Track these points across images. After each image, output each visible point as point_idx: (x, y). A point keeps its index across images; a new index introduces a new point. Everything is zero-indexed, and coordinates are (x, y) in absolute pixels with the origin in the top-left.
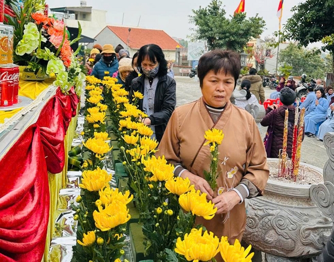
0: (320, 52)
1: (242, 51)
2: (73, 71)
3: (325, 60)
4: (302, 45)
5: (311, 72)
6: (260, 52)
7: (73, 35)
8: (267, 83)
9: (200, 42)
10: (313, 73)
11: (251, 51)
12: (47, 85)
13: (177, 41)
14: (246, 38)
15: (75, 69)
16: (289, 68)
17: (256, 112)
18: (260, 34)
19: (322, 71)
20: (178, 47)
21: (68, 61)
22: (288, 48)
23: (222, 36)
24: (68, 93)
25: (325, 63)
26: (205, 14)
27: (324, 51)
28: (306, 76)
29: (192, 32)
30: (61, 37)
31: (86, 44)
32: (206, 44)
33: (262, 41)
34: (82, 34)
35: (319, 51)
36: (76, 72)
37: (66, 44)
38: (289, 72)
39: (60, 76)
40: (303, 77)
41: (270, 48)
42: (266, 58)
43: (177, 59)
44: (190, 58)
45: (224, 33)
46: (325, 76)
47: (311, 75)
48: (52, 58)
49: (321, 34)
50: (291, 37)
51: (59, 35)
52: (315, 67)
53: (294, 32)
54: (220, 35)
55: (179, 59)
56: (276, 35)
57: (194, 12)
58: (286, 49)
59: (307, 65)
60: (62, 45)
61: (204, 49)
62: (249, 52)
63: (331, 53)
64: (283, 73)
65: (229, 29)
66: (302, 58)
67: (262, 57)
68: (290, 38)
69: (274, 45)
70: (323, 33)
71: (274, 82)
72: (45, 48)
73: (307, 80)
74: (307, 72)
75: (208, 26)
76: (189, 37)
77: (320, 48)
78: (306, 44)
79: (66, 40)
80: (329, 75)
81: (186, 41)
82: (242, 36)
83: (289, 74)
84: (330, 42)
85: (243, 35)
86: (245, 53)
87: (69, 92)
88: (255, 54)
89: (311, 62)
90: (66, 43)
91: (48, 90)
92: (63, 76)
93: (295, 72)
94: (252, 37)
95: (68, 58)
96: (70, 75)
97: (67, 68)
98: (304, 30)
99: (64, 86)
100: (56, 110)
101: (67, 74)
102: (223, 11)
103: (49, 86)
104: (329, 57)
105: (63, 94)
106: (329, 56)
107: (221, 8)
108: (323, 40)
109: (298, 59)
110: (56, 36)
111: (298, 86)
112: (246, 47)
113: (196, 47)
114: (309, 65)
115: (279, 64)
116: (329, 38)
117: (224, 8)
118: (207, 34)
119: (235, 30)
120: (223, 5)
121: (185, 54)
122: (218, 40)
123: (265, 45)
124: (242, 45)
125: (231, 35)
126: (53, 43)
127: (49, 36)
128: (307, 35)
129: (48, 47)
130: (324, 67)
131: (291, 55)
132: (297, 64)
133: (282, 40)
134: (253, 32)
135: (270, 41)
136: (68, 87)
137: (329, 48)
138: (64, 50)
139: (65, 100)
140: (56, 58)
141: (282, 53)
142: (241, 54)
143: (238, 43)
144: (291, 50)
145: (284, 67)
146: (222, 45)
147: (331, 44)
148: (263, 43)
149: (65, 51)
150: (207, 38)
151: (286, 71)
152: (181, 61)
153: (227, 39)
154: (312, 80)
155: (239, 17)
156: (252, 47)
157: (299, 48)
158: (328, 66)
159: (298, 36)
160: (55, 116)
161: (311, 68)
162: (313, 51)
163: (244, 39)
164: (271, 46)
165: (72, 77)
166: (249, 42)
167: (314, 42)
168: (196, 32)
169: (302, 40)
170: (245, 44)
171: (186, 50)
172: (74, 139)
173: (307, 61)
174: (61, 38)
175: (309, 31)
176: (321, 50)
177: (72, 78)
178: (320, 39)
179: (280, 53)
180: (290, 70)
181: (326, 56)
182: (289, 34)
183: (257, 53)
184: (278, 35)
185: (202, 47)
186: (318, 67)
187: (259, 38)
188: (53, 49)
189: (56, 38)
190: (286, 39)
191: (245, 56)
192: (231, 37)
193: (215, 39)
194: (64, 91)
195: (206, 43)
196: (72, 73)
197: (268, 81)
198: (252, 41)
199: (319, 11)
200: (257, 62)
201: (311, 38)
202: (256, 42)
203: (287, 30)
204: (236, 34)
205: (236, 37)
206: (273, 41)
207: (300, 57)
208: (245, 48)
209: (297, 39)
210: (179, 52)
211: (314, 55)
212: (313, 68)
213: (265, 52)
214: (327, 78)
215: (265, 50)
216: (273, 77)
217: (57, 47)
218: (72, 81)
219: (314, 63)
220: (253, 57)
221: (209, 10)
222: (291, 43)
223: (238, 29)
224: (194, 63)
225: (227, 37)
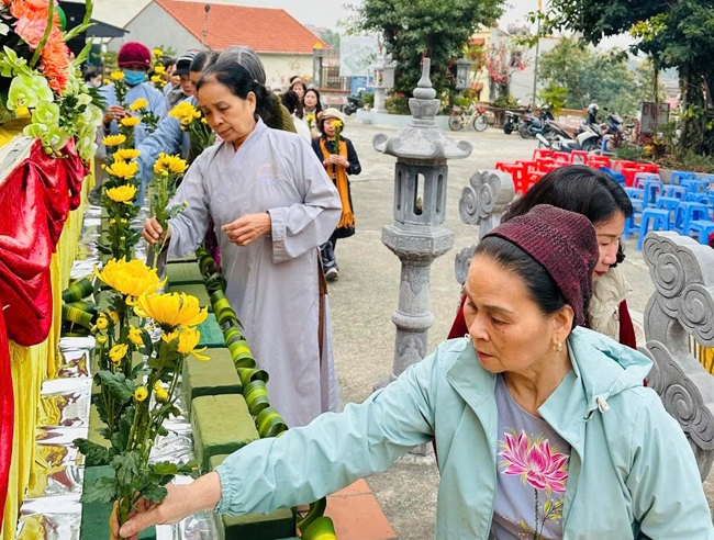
0: (627, 57)
1: (461, 56)
2: (71, 101)
3: (637, 73)
4: (588, 40)
5: (607, 101)
6: (498, 58)
7: (72, 19)
8: (515, 125)
9: (367, 35)
10: (611, 104)
11: (479, 54)
12: (10, 136)
13: (316, 34)
14: (469, 27)
15: (76, 96)
16: (562, 92)
17: (494, 190)
18: (498, 17)
19: (631, 97)
20: (318, 46)
21: (61, 79)
22: (557, 47)
23: (417, 21)
24: (60, 154)
25: (637, 80)
27: (635, 54)
28: (597, 108)
29: (350, 12)
30: (43, 22)
31: (106, 40)
32: (382, 40)
33: (502, 34)
34: (93, 17)
35: (624, 55)
36: (79, 104)
37: (56, 39)
38: (561, 100)
39: (39, 113)
40: (591, 111)
41: (520, 48)
42: (511, 70)
43: (317, 74)
44: (345, 72)
45: (420, 16)
46: (638, 109)
47: (608, 106)
48: (22, 72)
49: (628, 17)
50: (564, 23)
51: (39, 18)
52: (616, 89)
53: (570, 12)
54: (411, 20)
55: (321, 73)
56: (533, 20)
58: (553, 51)
59: (600, 87)
60: (45, 41)
61: (376, 50)
62: (474, 56)
63: (650, 58)
64: (547, 102)
65: (431, 6)
66: (588, 71)
67: (503, 68)
68: (563, 27)
69: (529, 41)
70: (632, 14)
71: (529, 123)
72: (5, 47)
73: (599, 119)
74: (599, 100)
76: (343, 24)
77: (626, 48)
78: (596, 39)
79: (55, 29)
80: (646, 105)
81: (337, 35)
82: (459, 22)
83: (562, 104)
84: (647, 34)
85: (462, 19)
86: (465, 60)
87: (61, 151)
88: (488, 60)
89: (607, 78)
90: (54, 36)
91: (13, 147)
92: (48, 114)
93: (573, 101)
94: (480, 25)
95: (59, 72)
96: (63, 112)
97: (56, 94)
98: (592, 9)
99: (51, 136)
100: (30, 194)
101: (56, 108)
103: (15, 137)
104: (646, 68)
105: (49, 157)
106: (644, 65)
108: (631, 30)
109: (580, 73)
110: (31, 20)
111: (582, 131)
112: (469, 47)
113: (359, 46)
114: (603, 86)
115: (538, 84)
116: (647, 25)
118: (382, 17)
119: (444, 8)
121: (334, 62)
122: (406, 31)
123: (509, 43)
124: (459, 41)
125: (434, 20)
126: (22, 37)
127: (14, 20)
128: (599, 19)
129: (11, 47)
130: (634, 90)
131: (565, 63)
132: (576, 84)
133: (546, 31)
134: (483, 13)
135: (519, 34)
136: (61, 140)
137: (645, 47)
138: (49, 52)
139: (52, 171)
140: (30, 72)
141: (545, 60)
142: (458, 61)
143: (451, 37)
144: (565, 52)
145: (549, 90)
146: (416, 41)
147: (650, 38)
148: (505, 38)
149: (53, 55)
150: (383, 27)
151: (554, 98)
152: (326, 78)
153: (427, 30)
154: (611, 118)
156: (482, 45)
157: (582, 49)
158: (644, 88)
159: (579, 21)
160: (27, 209)
161: (607, 91)
162: (612, 54)
163: (464, 30)
164: (522, 43)
165: (70, 115)
166: (475, 36)
167: (614, 36)
168: (358, 14)
169: (588, 30)
170: (466, 40)
171: (336, 53)
172: (75, 262)
173: (599, 76)
174: (43, 25)
175: (602, 11)
176: (628, 53)
177: (69, 119)
178: (627, 28)
179: (541, 58)
180: (563, 95)
181: (640, 66)
182: (560, 18)
183: (492, 60)
184: (537, 20)
185: (372, 46)
186: (623, 89)
187: (495, 26)
188: (24, 51)
189: (32, 23)
190: (553, 29)
191: (466, 66)
192: (435, 24)
193: (401, 28)
194: (49, 150)
195: (381, 37)
196: (69, 107)
197: (516, 121)
198: (482, 33)
200: (492, 80)
201: (607, 26)
202: (489, 35)
203: (556, 10)
204: (446, 17)
205: (446, 25)
206: (524, 33)
207: (583, 68)
208: (466, 48)
209: (577, 28)
210: (321, 59)
211: (613, 62)
212: (611, 92)
213: (508, 58)
214: (643, 114)
215: (509, 52)
216: (528, 112)
217: (32, 46)
218: (70, 126)
219: (614, 81)
220: (484, 68)
222: (564, 38)
223: (451, 7)
224: (355, 83)
225: (428, 24)
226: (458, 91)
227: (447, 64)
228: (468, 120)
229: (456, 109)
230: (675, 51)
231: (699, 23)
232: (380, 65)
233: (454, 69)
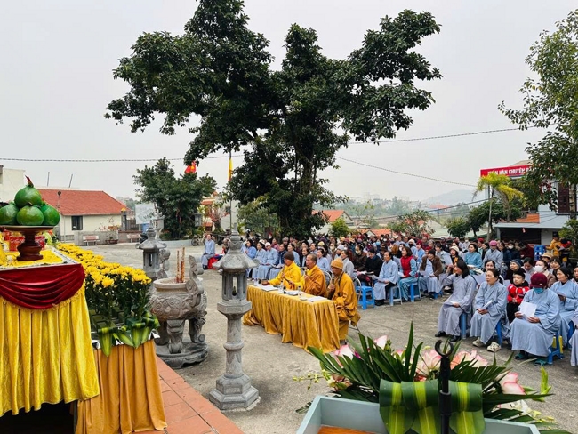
1: (196, 212)
9: (148, 204)
13: (122, 203)
14: (198, 198)
20: (124, 209)
23: (173, 197)
26: (152, 175)
29: (139, 193)
32: (156, 206)
43: (124, 224)
44: (139, 222)
45: (174, 194)
53: (236, 192)
54: (170, 196)
55: (126, 223)
57: (139, 171)
61: (154, 211)
65: (179, 189)
75: (156, 187)
81: (135, 202)
82: (193, 196)
85: (195, 195)
94: (204, 197)
102: (172, 171)
107: (169, 167)
113: (145, 209)
116: (262, 197)
117: (173, 168)
118: (155, 195)
119: (186, 190)
120: (171, 165)
121: (133, 218)
122: (168, 201)
124: (195, 205)
125: (181, 196)
134: (204, 192)
142: (195, 214)
143: (190, 203)
146: (173, 206)
150: (156, 200)
152: (129, 227)
153: (178, 200)
155: (190, 176)
156: (211, 205)
163: (196, 199)
166: (201, 202)
168: (143, 193)
170: (198, 204)
171: (134, 213)
185: (152, 209)
187: (211, 197)
191: (200, 216)
192: (182, 198)
193: (165, 200)
195: (156, 204)
198: (204, 200)
199: (252, 174)
200: (213, 221)
202: (214, 199)
204: (187, 194)
205: (187, 198)
208: (198, 208)
210: (125, 216)
221: (157, 170)
223: (189, 190)
224: (145, 227)
225: (178, 198)
226: (196, 228)
227: (189, 215)
228: (201, 240)
229: (195, 236)
230: (273, 207)
231: (279, 196)
232: (156, 218)
233: (193, 218)
